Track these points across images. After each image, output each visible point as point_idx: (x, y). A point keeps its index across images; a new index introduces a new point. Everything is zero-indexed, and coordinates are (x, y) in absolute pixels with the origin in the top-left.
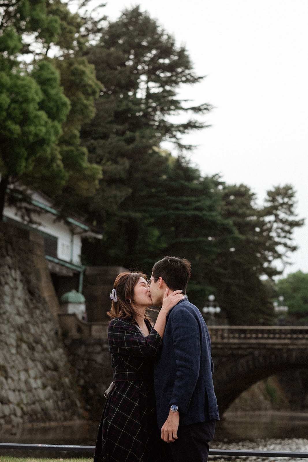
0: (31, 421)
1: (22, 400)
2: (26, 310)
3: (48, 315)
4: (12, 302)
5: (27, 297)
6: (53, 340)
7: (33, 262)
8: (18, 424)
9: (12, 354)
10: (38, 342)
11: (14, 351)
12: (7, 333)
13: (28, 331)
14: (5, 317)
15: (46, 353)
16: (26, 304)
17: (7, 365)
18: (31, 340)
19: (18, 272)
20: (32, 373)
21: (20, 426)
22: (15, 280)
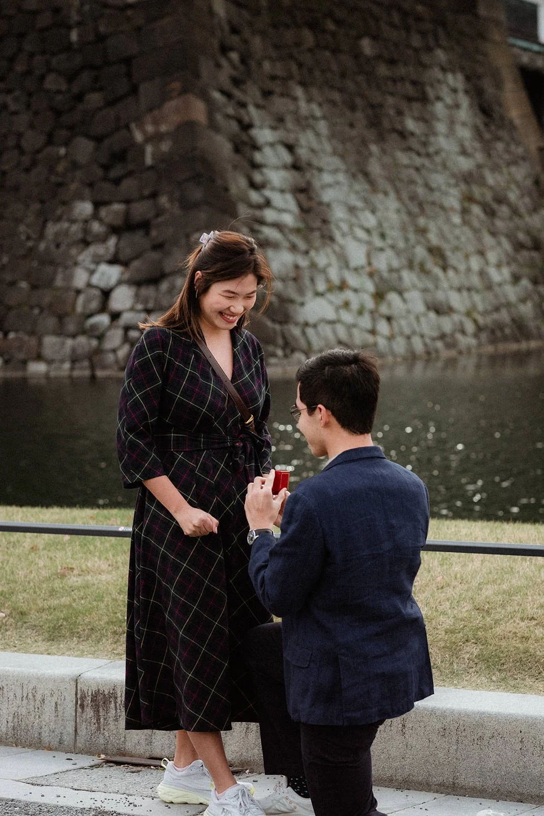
0: (493, 341)
1: (474, 307)
2: (477, 145)
3: (520, 150)
4: (451, 132)
5: (479, 121)
6: (530, 194)
7: (485, 55)
8: (469, 349)
9: (455, 226)
10: (501, 200)
11: (457, 219)
12: (443, 188)
13: (482, 182)
14: (438, 159)
15: (516, 219)
16: (478, 134)
17: (445, 246)
18: (489, 197)
19: (460, 77)
20: (492, 257)
21: (474, 351)
22: (455, 91)
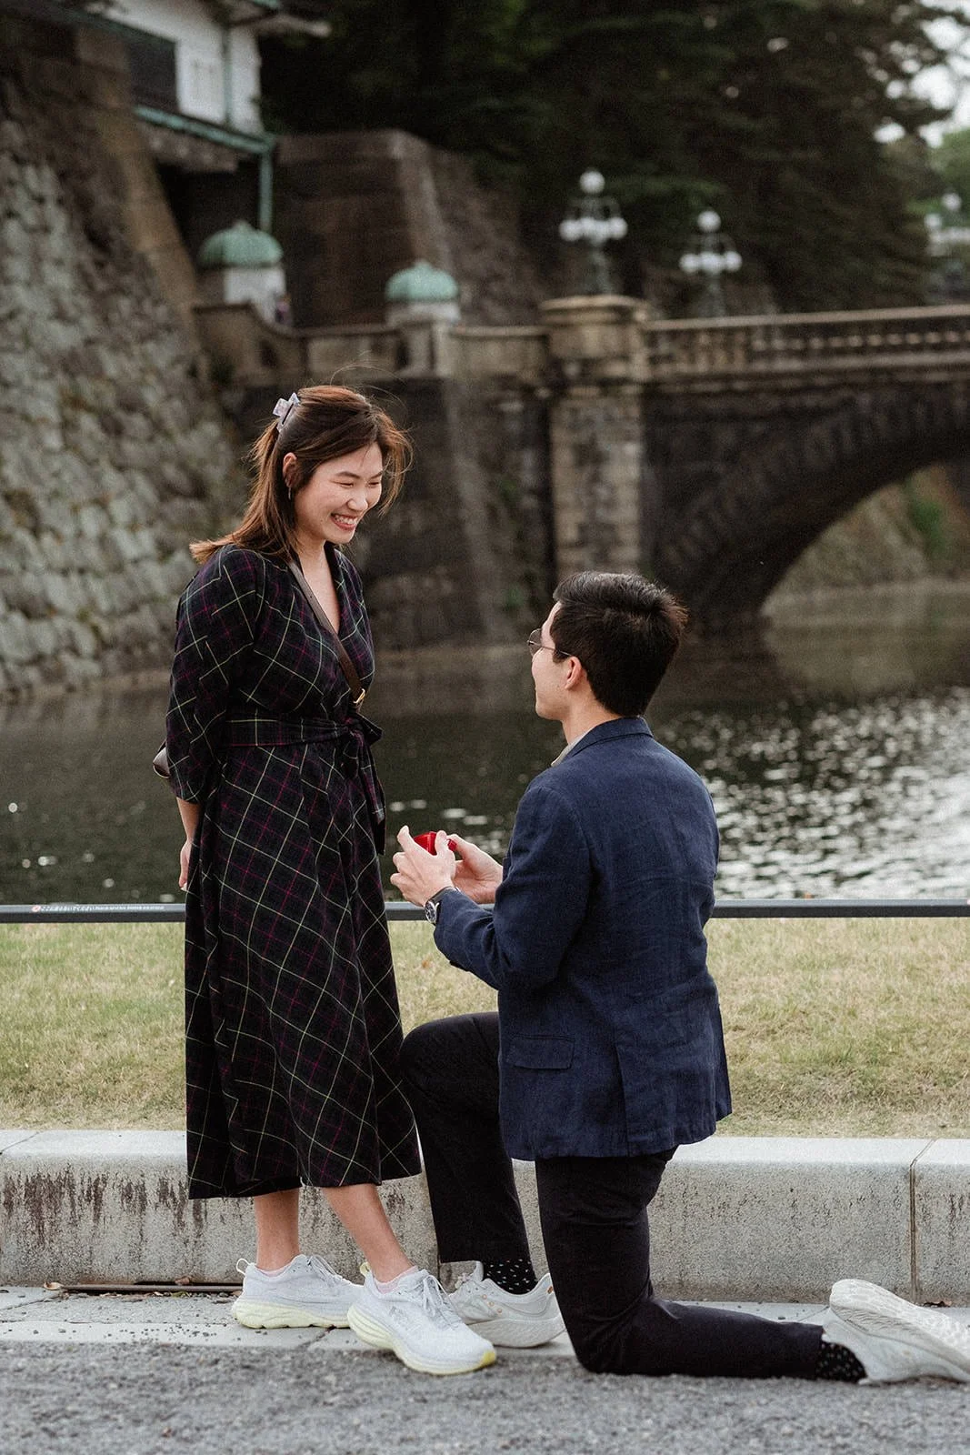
0: (129, 667)
1: (92, 603)
2: (85, 302)
3: (161, 311)
4: (36, 278)
5: (86, 256)
6: (184, 399)
7: (93, 133)
8: (86, 682)
9: (49, 452)
10: (131, 405)
11: (53, 440)
12: (27, 381)
13: (98, 373)
14: (14, 327)
15: (160, 440)
16: (84, 280)
17: (35, 490)
18: (109, 400)
19: (48, 173)
20: (120, 509)
21: (94, 685)
22: (40, 200)
